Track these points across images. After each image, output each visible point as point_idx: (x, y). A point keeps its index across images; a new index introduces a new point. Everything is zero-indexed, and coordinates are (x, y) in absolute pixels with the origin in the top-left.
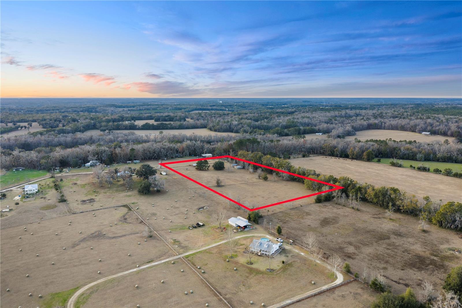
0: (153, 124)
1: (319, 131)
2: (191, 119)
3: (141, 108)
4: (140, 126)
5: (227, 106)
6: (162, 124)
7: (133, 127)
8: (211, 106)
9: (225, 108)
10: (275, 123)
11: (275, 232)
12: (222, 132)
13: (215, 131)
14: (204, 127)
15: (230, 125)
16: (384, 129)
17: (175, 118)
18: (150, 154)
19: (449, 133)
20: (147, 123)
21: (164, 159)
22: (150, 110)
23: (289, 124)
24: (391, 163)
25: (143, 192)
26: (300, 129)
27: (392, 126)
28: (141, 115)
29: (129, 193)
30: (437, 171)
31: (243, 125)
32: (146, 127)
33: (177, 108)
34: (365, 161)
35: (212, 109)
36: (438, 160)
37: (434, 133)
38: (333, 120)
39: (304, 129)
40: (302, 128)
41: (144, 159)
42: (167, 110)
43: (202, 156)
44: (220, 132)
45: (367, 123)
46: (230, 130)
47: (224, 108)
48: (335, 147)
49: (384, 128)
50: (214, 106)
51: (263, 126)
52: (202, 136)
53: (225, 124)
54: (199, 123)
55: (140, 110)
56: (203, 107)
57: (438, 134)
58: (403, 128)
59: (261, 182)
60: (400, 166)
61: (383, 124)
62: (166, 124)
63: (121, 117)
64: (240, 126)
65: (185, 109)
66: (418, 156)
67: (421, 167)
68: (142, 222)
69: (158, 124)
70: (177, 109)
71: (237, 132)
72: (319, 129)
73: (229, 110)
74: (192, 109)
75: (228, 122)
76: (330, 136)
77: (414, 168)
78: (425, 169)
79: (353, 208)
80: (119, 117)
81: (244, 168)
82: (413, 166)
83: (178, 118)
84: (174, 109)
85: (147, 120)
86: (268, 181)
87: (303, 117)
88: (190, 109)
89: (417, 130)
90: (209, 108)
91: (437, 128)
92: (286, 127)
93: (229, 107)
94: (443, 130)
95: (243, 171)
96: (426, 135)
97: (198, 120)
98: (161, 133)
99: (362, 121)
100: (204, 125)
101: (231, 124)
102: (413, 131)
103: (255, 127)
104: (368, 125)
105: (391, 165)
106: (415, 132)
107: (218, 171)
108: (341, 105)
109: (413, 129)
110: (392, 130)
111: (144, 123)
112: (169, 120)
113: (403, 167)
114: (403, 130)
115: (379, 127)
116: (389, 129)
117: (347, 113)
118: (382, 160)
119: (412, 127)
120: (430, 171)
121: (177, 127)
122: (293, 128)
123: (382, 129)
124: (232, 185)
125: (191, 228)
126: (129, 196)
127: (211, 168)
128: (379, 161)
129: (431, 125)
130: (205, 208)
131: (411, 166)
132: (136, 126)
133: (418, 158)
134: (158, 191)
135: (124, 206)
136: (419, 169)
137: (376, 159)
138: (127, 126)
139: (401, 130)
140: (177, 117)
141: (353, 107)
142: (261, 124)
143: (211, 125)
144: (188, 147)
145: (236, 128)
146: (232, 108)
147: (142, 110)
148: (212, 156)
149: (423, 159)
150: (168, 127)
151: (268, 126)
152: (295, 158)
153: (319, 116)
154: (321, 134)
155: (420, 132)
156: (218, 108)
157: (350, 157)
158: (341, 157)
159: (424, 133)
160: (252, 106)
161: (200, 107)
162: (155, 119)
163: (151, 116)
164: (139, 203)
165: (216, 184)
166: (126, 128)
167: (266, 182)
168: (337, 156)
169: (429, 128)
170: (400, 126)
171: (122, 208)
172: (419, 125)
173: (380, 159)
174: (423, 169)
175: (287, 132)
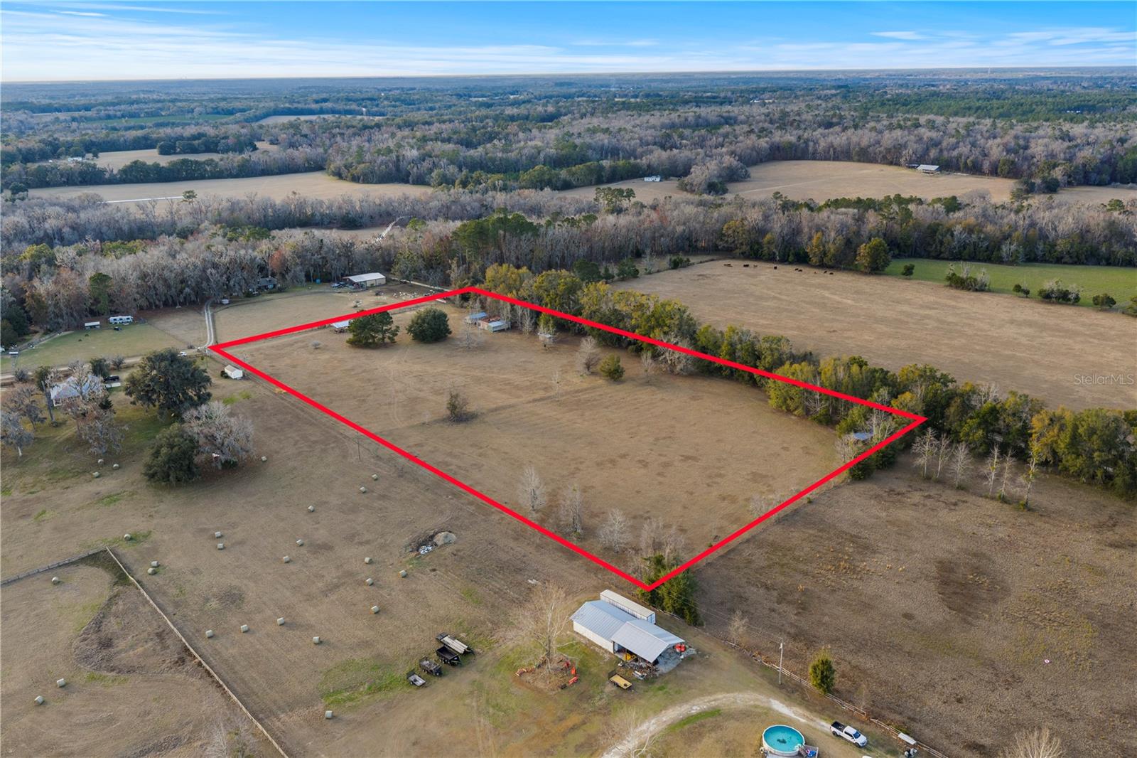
0: (159, 164)
1: (650, 171)
2: (272, 143)
3: (111, 113)
4: (115, 172)
5: (363, 100)
6: (184, 162)
7: (92, 177)
8: (317, 102)
9: (358, 105)
10: (526, 151)
11: (810, 683)
12: (376, 183)
13: (355, 179)
14: (316, 166)
15: (398, 160)
16: (814, 159)
17: (223, 141)
18: (169, 287)
19: (986, 165)
20: (136, 162)
21: (221, 304)
22: (139, 117)
23: (564, 152)
24: (949, 279)
25: (166, 477)
26: (602, 168)
27: (835, 149)
28: (114, 136)
29: (109, 484)
30: (1106, 303)
31: (436, 160)
32: (135, 175)
33: (220, 109)
34: (865, 274)
35: (321, 108)
36: (1057, 259)
37: (948, 166)
38: (676, 137)
39: (610, 167)
40: (606, 163)
41: (150, 307)
42: (190, 115)
43: (352, 283)
44: (368, 183)
45: (767, 142)
46: (398, 175)
47: (354, 107)
49: (815, 157)
50: (325, 100)
51: (493, 160)
52: (321, 202)
53: (381, 158)
54: (302, 153)
55: (109, 117)
56: (296, 105)
57: (958, 170)
58: (865, 156)
59: (600, 387)
60: (982, 288)
61: (811, 144)
62: (197, 162)
63: (50, 143)
64: (427, 164)
65: (243, 111)
66: (1004, 248)
67: (1052, 292)
68: (184, 656)
69: (174, 164)
70: (217, 112)
71: (420, 181)
72: (649, 166)
73: (369, 113)
74: (264, 111)
75: (389, 151)
76: (686, 185)
77: (1027, 292)
78: (1064, 298)
80: (42, 145)
81: (514, 327)
82: (1024, 286)
83: (231, 141)
84: (212, 113)
85: (134, 149)
86: (622, 382)
87: (593, 131)
88: (258, 113)
89: (902, 160)
90: (314, 106)
91: (955, 153)
92: (558, 162)
93: (369, 102)
94: (971, 158)
95: (513, 338)
96: (928, 172)
97: (292, 145)
98: (189, 197)
99: (753, 137)
100: (316, 162)
101: (401, 158)
102: (891, 163)
103: (474, 166)
104: (771, 148)
105: (950, 286)
106: (898, 164)
107: (431, 346)
109: (892, 158)
110: (834, 160)
111: (128, 163)
112: (204, 148)
113: (989, 291)
114: (864, 162)
115: (799, 155)
116: (826, 159)
117: (699, 117)
118: (920, 265)
119: (888, 151)
120: (1082, 301)
121: (234, 172)
122: (581, 166)
123: (808, 159)
124: (504, 408)
125: (420, 682)
126: (111, 499)
127: (404, 336)
128: (908, 272)
129: (936, 144)
130: (440, 539)
131: (1018, 288)
132: (102, 171)
133: (1004, 255)
134: (231, 468)
135: (95, 559)
136: (1047, 297)
137: (899, 265)
138: (73, 174)
139: (859, 161)
140: (226, 138)
141: (707, 97)
142: (487, 154)
143: (338, 162)
144: (301, 254)
145: (415, 169)
146: (377, 105)
147: (115, 117)
148: (384, 282)
149: (1021, 256)
150: (206, 170)
151: (507, 160)
152: (650, 273)
153: (633, 127)
154: (658, 179)
155: (912, 164)
156: (340, 106)
157: (814, 260)
158: (784, 260)
159: (922, 167)
160: (432, 101)
161: (287, 105)
162: (161, 147)
163: (146, 138)
164: (156, 536)
165: (449, 412)
166: (70, 180)
167: (619, 387)
168: (771, 259)
169: (933, 153)
170: (857, 149)
171: (85, 571)
172: (905, 146)
173: (913, 266)
174: (1057, 298)
175: (568, 178)
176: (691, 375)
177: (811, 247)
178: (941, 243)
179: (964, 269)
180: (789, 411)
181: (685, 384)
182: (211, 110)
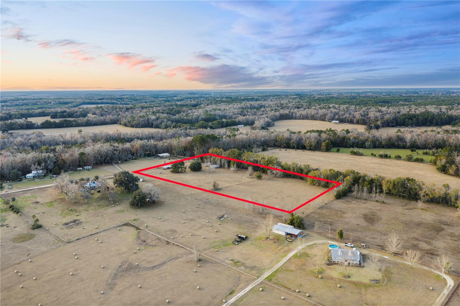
0: (55, 122)
1: (239, 123)
2: (93, 114)
3: (18, 103)
4: (39, 124)
5: (117, 99)
6: (65, 121)
7: (30, 126)
8: (99, 100)
9: (116, 101)
10: (194, 117)
12: (140, 128)
13: (132, 126)
14: (114, 122)
15: (148, 120)
16: (296, 119)
17: (75, 113)
18: (101, 157)
19: (355, 121)
20: (47, 121)
21: (119, 163)
22: (29, 105)
23: (208, 117)
24: (351, 152)
25: (137, 205)
26: (223, 122)
27: (302, 116)
29: (118, 208)
30: (399, 158)
31: (162, 120)
32: (47, 125)
33: (61, 102)
34: (325, 152)
35: (102, 102)
36: (383, 147)
37: (342, 121)
38: (246, 112)
39: (226, 122)
40: (224, 120)
41: (97, 163)
42: (50, 104)
43: (159, 157)
44: (138, 128)
45: (278, 113)
46: (148, 124)
47: (115, 101)
48: (290, 139)
49: (296, 118)
50: (103, 99)
51: (183, 119)
53: (141, 119)
54: (109, 117)
55: (17, 105)
56: (92, 101)
57: (346, 122)
58: (313, 118)
59: (255, 181)
60: (361, 155)
61: (294, 114)
62: (70, 121)
64: (159, 121)
65: (71, 103)
66: (366, 143)
67: (383, 155)
68: (168, 243)
69: (61, 121)
71: (157, 127)
72: (239, 121)
73: (121, 104)
74: (80, 103)
75: (144, 116)
76: (254, 128)
77: (375, 155)
78: (386, 157)
79: (377, 201)
81: (221, 166)
82: (374, 153)
83: (78, 113)
84: (58, 104)
85: (39, 116)
86: (262, 179)
87: (215, 110)
88: (78, 103)
89: (326, 119)
90: (99, 101)
91: (344, 117)
92: (207, 120)
93: (120, 100)
94: (350, 118)
95: (222, 170)
96: (335, 123)
97: (102, 115)
98: (80, 132)
99: (273, 112)
101: (149, 119)
102: (322, 120)
103: (177, 121)
104: (280, 115)
105: (352, 154)
106: (325, 120)
107: (197, 172)
108: (232, 97)
109: (323, 118)
110: (302, 119)
111: (44, 121)
112: (68, 116)
113: (364, 155)
114: (313, 120)
115: (290, 118)
116: (300, 119)
117: (251, 105)
118: (341, 149)
119: (321, 116)
120: (391, 157)
121: (84, 124)
122: (216, 121)
123: (293, 119)
124: (229, 187)
125: (237, 243)
126: (122, 211)
127: (188, 169)
128: (338, 151)
129: (338, 114)
130: (225, 216)
131: (372, 154)
132: (34, 124)
133: (366, 146)
134: (155, 202)
135: (126, 224)
136: (381, 156)
137: (336, 149)
138: (23, 125)
139: (311, 120)
140: (76, 112)
141: (250, 98)
142: (180, 117)
145: (155, 123)
146: (123, 101)
147: (19, 105)
148: (169, 156)
149: (372, 146)
150: (73, 124)
151: (188, 119)
152: (256, 152)
153: (229, 108)
154: (243, 126)
155: (330, 120)
156: (109, 101)
157: (308, 148)
158: (298, 148)
159: (333, 121)
160: (145, 99)
161: (88, 101)
162: (52, 116)
163: (43, 112)
164: (141, 219)
165: (213, 188)
166: (22, 127)
167: (261, 181)
168: (293, 148)
169: (337, 117)
170: (310, 115)
171: (125, 227)
172: (327, 114)
173: (339, 149)
174: (384, 157)
175: (212, 125)
176: (282, 177)
177: (307, 144)
178: (347, 142)
179: (356, 150)
180: (314, 185)
181: (282, 179)
182: (58, 103)
